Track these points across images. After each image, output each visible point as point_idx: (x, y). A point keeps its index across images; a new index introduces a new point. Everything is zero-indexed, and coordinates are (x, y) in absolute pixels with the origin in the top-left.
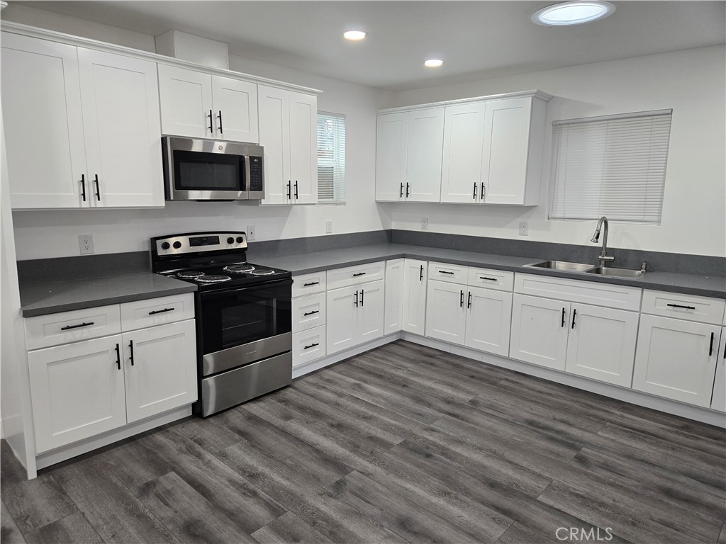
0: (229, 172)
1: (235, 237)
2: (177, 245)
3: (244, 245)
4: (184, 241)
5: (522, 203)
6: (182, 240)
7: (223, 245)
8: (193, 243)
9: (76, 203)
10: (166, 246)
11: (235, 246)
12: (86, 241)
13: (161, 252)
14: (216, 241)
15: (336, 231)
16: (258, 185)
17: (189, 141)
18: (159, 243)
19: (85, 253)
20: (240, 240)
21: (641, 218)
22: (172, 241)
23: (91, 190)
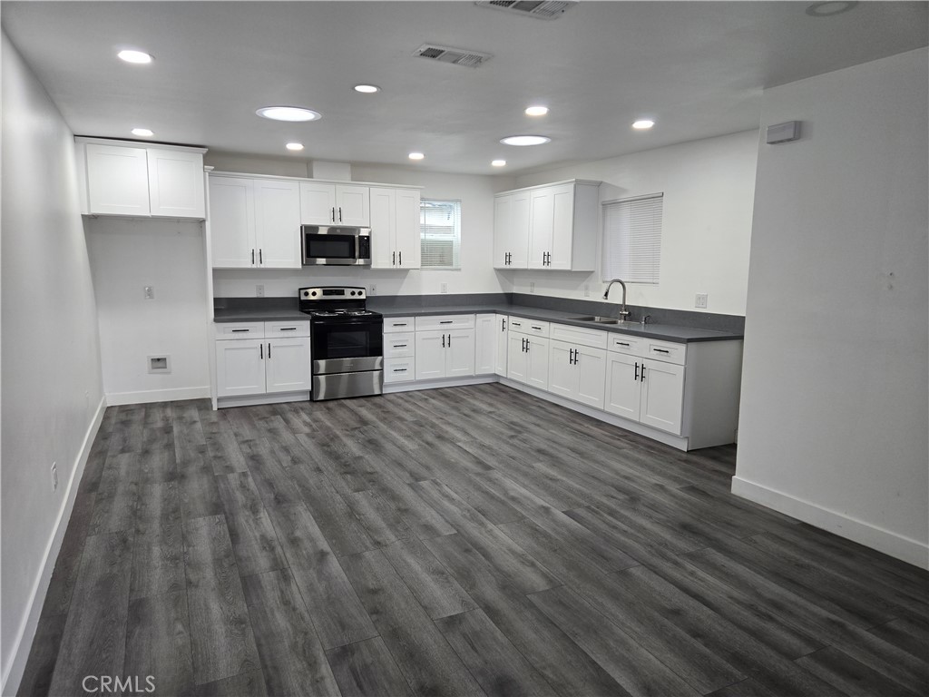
0: (345, 246)
1: (357, 291)
2: (314, 294)
3: (363, 297)
4: (319, 292)
5: (569, 269)
6: (318, 291)
7: (348, 296)
8: (325, 293)
9: (249, 265)
10: (307, 294)
11: (356, 297)
12: (260, 288)
13: (303, 298)
14: (342, 293)
15: (450, 292)
16: (366, 254)
17: (316, 228)
18: (303, 292)
19: (261, 296)
20: (360, 293)
21: (651, 281)
22: (311, 291)
23: (257, 258)
